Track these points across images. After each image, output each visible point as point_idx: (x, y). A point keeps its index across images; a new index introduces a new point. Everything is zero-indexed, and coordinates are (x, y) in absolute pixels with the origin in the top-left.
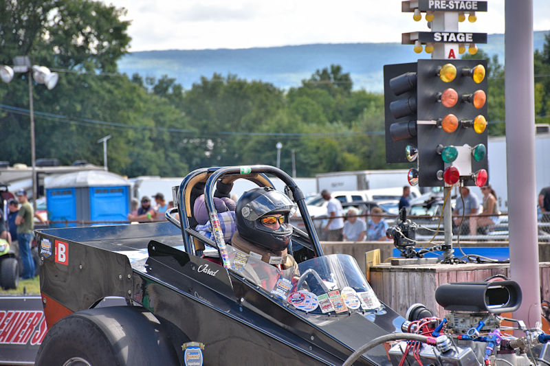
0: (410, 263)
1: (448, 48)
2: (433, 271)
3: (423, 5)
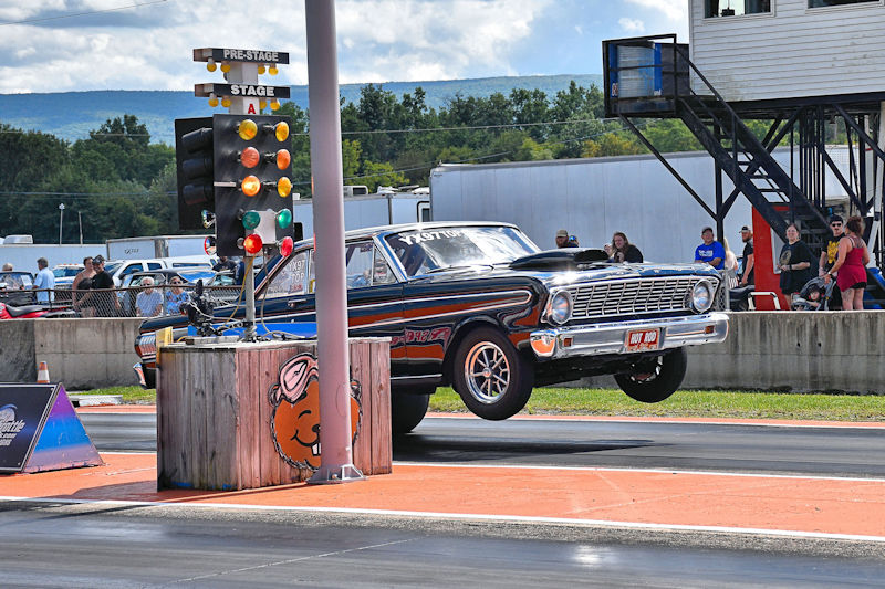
0: (208, 342)
1: (247, 102)
2: (233, 350)
3: (216, 55)
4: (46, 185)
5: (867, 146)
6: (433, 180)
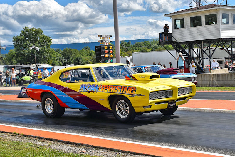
1: (106, 43)
3: (101, 36)
4: (76, 57)
5: (200, 48)
6: (133, 55)
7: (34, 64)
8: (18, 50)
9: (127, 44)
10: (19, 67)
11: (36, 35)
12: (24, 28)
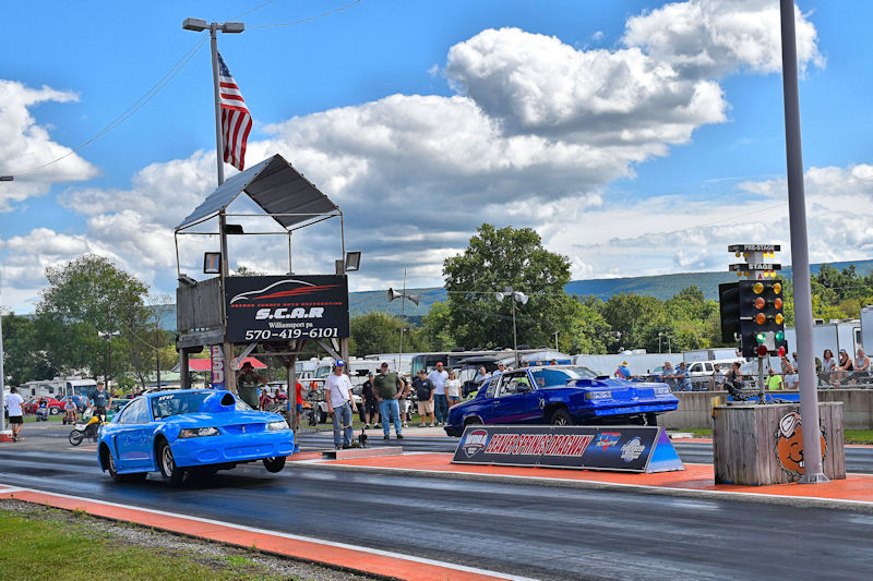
0: (739, 405)
1: (757, 273)
2: (753, 409)
3: (741, 249)
4: (652, 324)
7: (510, 350)
8: (458, 300)
9: (839, 278)
10: (460, 358)
11: (520, 252)
12: (479, 230)
